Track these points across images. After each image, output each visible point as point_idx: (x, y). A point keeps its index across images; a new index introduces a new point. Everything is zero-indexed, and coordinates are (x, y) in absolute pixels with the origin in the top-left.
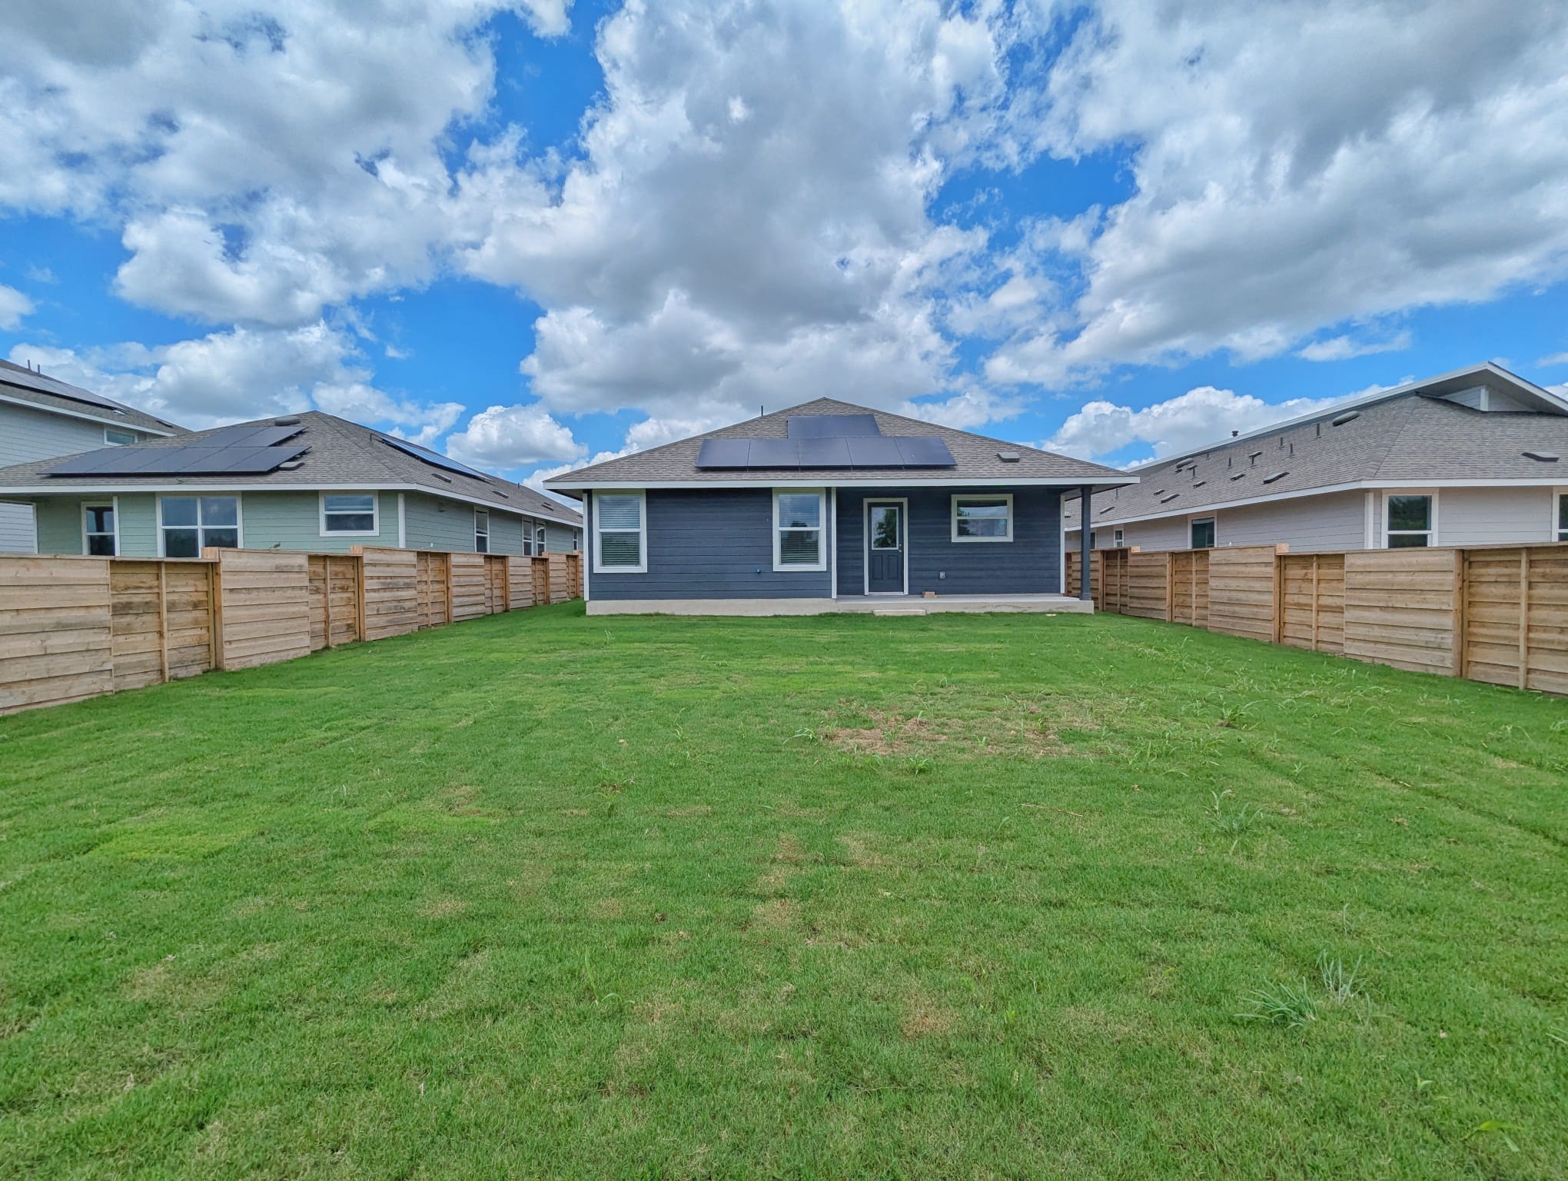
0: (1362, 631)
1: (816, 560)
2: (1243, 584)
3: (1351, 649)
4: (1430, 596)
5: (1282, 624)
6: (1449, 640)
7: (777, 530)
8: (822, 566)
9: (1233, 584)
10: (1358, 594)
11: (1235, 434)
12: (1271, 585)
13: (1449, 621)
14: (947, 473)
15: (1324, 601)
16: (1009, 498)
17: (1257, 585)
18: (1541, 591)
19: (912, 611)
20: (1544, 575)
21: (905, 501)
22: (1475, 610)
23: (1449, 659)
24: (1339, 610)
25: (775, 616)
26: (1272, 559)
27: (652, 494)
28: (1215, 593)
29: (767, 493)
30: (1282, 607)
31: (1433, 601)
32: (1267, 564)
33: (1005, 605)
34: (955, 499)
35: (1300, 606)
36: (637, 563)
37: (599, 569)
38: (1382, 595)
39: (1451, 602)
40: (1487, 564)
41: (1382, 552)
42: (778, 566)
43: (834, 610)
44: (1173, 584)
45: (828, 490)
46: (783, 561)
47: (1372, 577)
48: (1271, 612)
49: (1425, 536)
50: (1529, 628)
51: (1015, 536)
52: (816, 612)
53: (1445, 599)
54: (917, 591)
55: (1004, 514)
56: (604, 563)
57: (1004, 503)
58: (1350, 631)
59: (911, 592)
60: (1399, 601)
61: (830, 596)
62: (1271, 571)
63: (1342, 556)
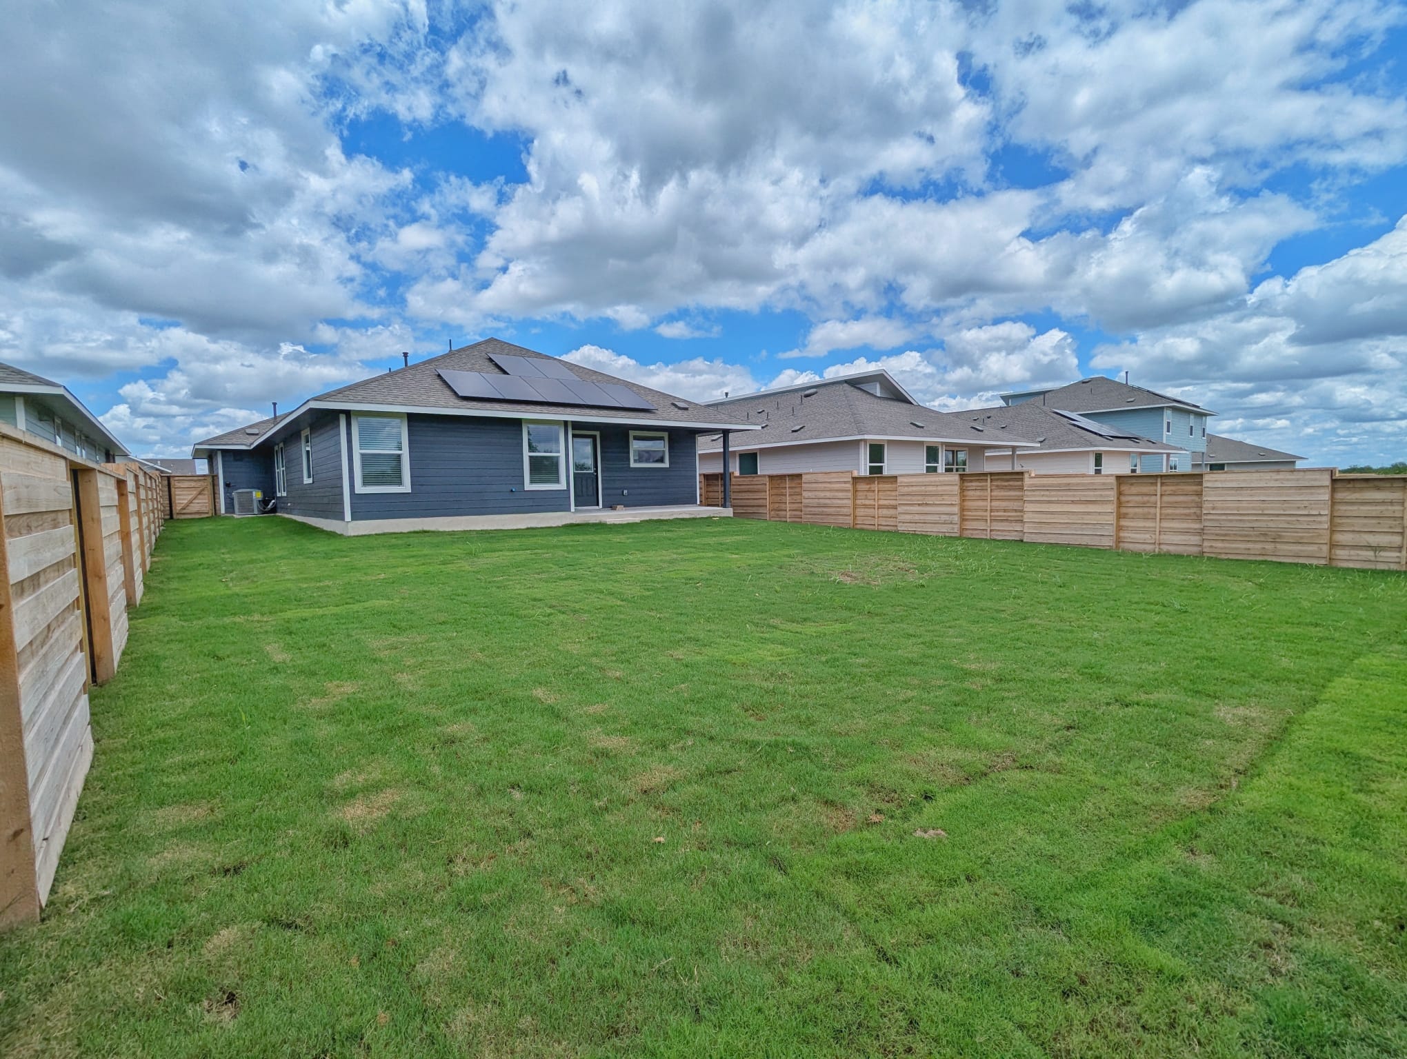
0: (908, 517)
1: (557, 481)
2: (828, 494)
3: (901, 528)
4: (945, 497)
5: (855, 517)
6: (956, 519)
7: (526, 454)
8: (562, 486)
9: (822, 494)
10: (905, 498)
11: (727, 394)
12: (850, 495)
13: (956, 509)
14: (648, 415)
15: (881, 502)
16: (666, 435)
17: (840, 495)
18: (994, 493)
19: (630, 520)
20: (997, 486)
21: (597, 434)
22: (966, 503)
23: (956, 528)
24: (895, 507)
25: (528, 529)
26: (850, 480)
27: (412, 418)
28: (807, 501)
29: (517, 423)
30: (855, 507)
31: (948, 500)
32: (845, 482)
33: (685, 513)
34: (632, 433)
35: (865, 506)
36: (400, 483)
37: (360, 489)
38: (920, 498)
39: (956, 500)
40: (971, 481)
41: (923, 474)
42: (528, 486)
43: (574, 522)
44: (771, 495)
45: (566, 423)
46: (532, 482)
47: (914, 489)
48: (850, 511)
49: (936, 467)
50: (991, 511)
51: (671, 463)
52: (560, 523)
53: (953, 498)
54: (610, 506)
55: (662, 446)
56: (366, 483)
57: (661, 438)
58: (902, 518)
59: (604, 506)
60: (930, 500)
61: (569, 510)
62: (849, 486)
63: (896, 477)
